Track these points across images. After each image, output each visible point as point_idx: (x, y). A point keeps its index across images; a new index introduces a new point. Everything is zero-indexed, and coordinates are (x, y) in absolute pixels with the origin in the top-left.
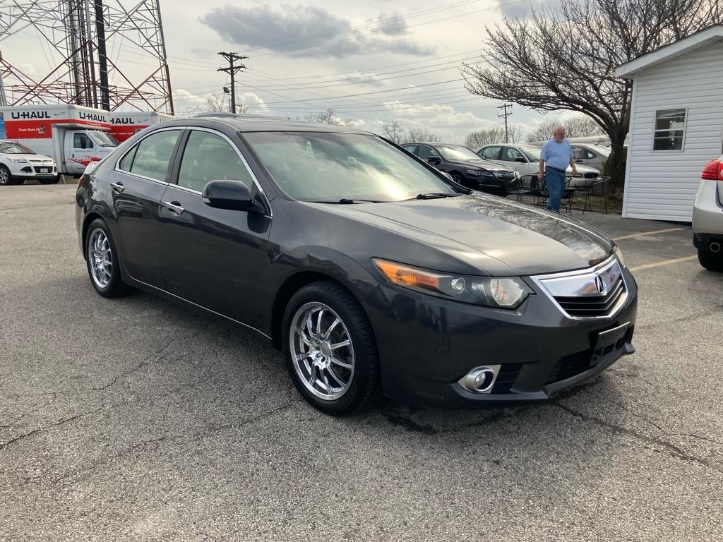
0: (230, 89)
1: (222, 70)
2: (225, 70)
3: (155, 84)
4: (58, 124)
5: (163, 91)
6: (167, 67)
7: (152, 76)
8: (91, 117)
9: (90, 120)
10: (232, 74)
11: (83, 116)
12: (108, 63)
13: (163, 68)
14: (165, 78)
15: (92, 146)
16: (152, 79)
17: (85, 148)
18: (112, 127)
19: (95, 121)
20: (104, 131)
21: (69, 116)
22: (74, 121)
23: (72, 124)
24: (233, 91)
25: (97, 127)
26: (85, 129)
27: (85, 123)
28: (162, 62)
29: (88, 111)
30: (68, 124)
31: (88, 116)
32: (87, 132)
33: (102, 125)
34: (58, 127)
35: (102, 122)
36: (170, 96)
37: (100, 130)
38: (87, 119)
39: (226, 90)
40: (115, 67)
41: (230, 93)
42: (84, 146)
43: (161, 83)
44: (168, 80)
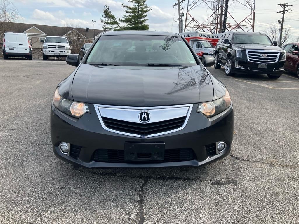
0: (281, 21)
1: (279, 12)
2: (280, 12)
3: (247, 21)
4: (192, 39)
5: (250, 24)
6: (254, 13)
7: (247, 18)
8: (204, 36)
9: (204, 37)
10: (284, 14)
11: (201, 36)
12: (228, 14)
13: (252, 14)
14: (252, 18)
15: (202, 48)
16: (246, 19)
17: (199, 48)
18: (212, 40)
19: (206, 38)
20: (208, 41)
21: (196, 36)
22: (197, 38)
23: (196, 39)
24: (283, 22)
25: (206, 40)
26: (201, 41)
27: (201, 38)
28: (252, 11)
29: (203, 34)
30: (195, 39)
31: (203, 36)
32: (201, 42)
33: (208, 39)
34: (192, 40)
35: (209, 38)
36: (253, 26)
37: (207, 41)
38: (202, 37)
39: (279, 22)
40: (230, 15)
41: (281, 23)
42: (198, 48)
43: (250, 21)
44: (254, 19)
